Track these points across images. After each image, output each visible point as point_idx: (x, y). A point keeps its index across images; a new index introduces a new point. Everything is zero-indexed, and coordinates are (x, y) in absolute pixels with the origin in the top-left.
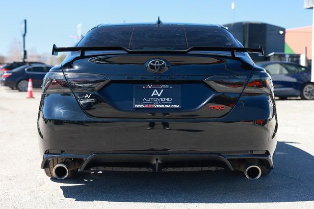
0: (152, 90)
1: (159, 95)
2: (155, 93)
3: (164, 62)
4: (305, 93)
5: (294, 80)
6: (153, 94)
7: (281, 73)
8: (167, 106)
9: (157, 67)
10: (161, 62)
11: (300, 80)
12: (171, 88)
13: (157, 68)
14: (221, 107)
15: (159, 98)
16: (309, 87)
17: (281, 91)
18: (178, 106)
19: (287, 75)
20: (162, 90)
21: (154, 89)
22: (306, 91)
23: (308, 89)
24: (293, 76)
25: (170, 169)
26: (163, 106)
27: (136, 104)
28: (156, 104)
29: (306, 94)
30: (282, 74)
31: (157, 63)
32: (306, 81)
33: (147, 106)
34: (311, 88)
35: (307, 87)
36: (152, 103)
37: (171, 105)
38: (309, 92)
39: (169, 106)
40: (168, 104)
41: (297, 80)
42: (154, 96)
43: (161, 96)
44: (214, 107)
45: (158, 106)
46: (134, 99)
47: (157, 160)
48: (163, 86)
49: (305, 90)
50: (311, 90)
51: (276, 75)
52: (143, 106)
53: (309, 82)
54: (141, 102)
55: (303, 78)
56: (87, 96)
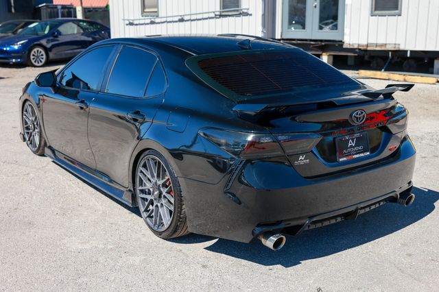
0: (348, 141)
2: (351, 143)
6: (349, 144)
12: (361, 135)
18: (368, 153)
19: (83, 34)
20: (355, 139)
21: (350, 139)
26: (359, 155)
27: (340, 157)
28: (353, 155)
33: (348, 158)
37: (363, 152)
39: (363, 155)
42: (351, 147)
43: (355, 146)
44: (391, 149)
45: (355, 156)
46: (338, 154)
48: (356, 134)
52: (345, 159)
54: (343, 155)
56: (301, 158)
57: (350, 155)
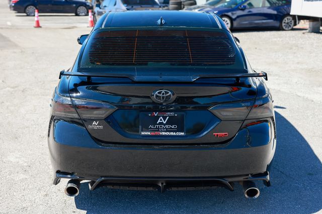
0: (158, 117)
1: (165, 123)
2: (161, 120)
3: (170, 93)
4: (283, 24)
5: (275, 12)
6: (159, 121)
7: (263, 7)
8: (172, 133)
9: (163, 97)
10: (166, 93)
11: (280, 12)
12: (176, 115)
13: (163, 99)
14: (225, 135)
15: (165, 125)
16: (288, 19)
17: (263, 23)
18: (182, 134)
19: (269, 8)
20: (168, 117)
21: (160, 116)
22: (285, 23)
23: (287, 20)
24: (274, 9)
25: (174, 189)
26: (169, 133)
27: (142, 131)
28: (162, 131)
29: (285, 25)
30: (265, 7)
31: (163, 94)
32: (286, 13)
33: (153, 133)
34: (290, 19)
35: (286, 19)
36: (158, 130)
37: (176, 132)
38: (288, 23)
39: (175, 134)
40: (173, 131)
41: (278, 12)
42: (160, 123)
43: (167, 123)
44: (217, 135)
45: (164, 133)
46: (140, 127)
47: (162, 184)
48: (168, 113)
49: (284, 21)
50: (289, 21)
51: (259, 8)
52: (149, 133)
53: (288, 14)
54: (147, 129)
55: (284, 10)
56: (94, 123)
57: (159, 131)
